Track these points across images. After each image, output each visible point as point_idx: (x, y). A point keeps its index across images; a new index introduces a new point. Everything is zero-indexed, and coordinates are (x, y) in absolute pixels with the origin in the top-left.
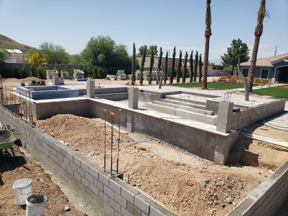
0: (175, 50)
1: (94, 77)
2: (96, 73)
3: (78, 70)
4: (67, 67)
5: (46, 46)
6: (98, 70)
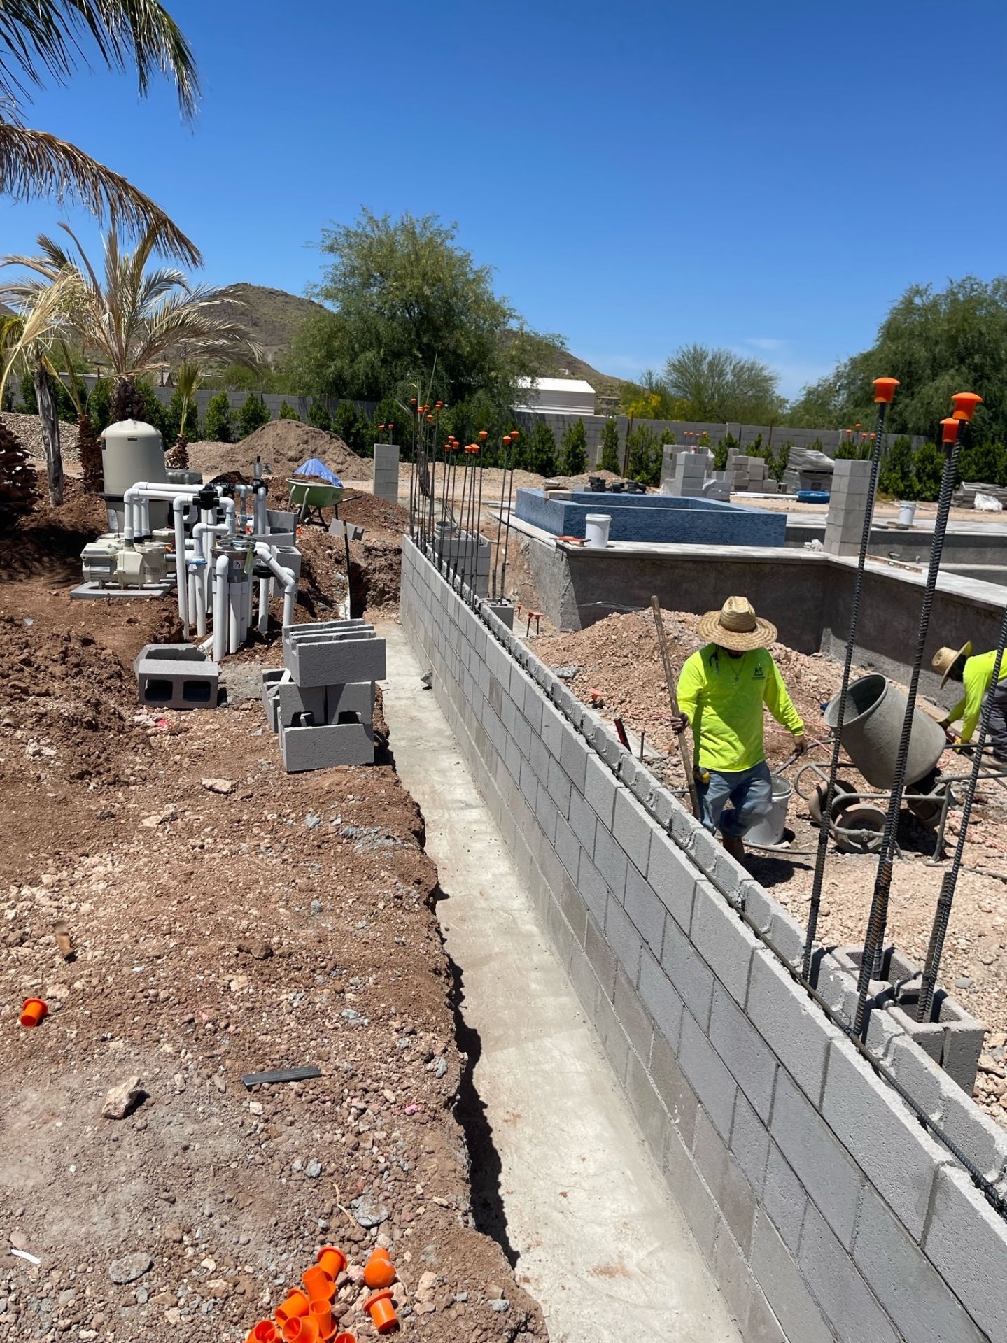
1: (890, 490)
2: (902, 468)
3: (809, 452)
4: (760, 436)
5: (695, 366)
6: (916, 454)
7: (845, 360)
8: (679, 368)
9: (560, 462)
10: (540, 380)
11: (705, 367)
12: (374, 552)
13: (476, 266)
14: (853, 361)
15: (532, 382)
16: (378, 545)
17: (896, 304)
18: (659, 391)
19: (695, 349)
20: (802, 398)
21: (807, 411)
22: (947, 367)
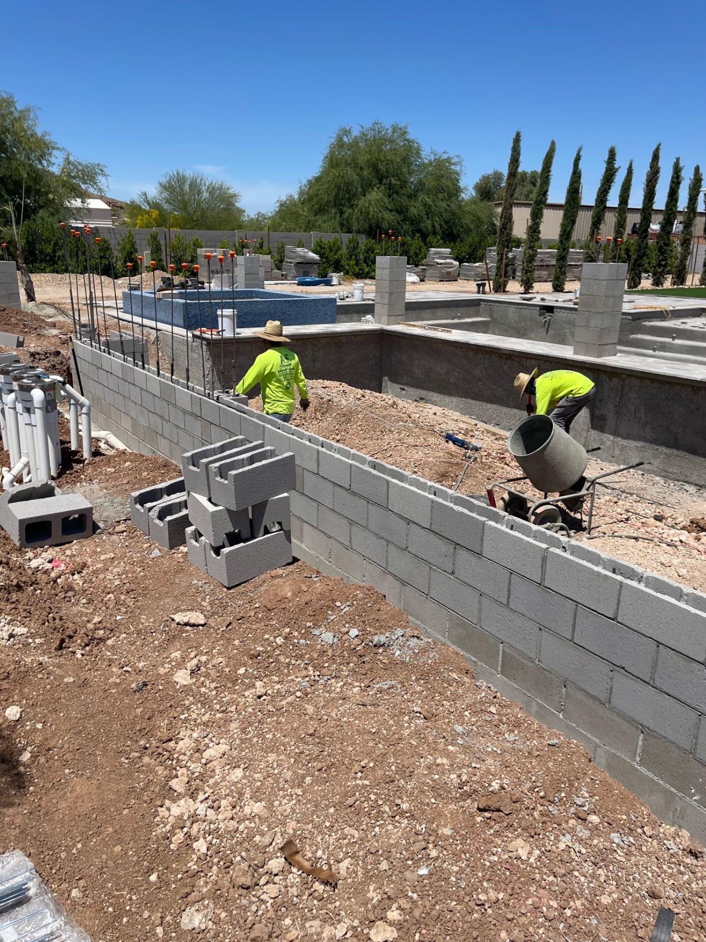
0: (656, 157)
1: (350, 273)
2: (356, 258)
3: (299, 249)
4: (262, 239)
5: (180, 187)
6: (362, 247)
7: (304, 182)
8: (167, 187)
9: (119, 265)
10: (89, 201)
11: (187, 188)
12: (37, 356)
13: (20, 106)
14: (309, 181)
15: (82, 202)
16: (39, 349)
17: (333, 141)
18: (155, 206)
19: (178, 174)
20: (277, 209)
21: (283, 219)
22: (371, 186)
